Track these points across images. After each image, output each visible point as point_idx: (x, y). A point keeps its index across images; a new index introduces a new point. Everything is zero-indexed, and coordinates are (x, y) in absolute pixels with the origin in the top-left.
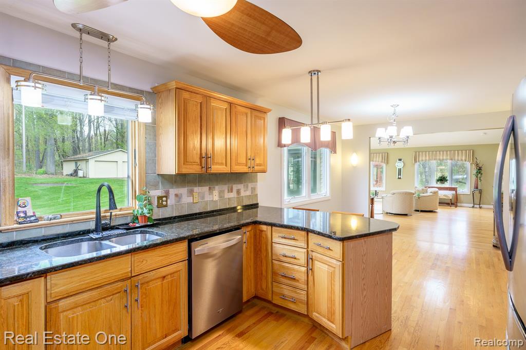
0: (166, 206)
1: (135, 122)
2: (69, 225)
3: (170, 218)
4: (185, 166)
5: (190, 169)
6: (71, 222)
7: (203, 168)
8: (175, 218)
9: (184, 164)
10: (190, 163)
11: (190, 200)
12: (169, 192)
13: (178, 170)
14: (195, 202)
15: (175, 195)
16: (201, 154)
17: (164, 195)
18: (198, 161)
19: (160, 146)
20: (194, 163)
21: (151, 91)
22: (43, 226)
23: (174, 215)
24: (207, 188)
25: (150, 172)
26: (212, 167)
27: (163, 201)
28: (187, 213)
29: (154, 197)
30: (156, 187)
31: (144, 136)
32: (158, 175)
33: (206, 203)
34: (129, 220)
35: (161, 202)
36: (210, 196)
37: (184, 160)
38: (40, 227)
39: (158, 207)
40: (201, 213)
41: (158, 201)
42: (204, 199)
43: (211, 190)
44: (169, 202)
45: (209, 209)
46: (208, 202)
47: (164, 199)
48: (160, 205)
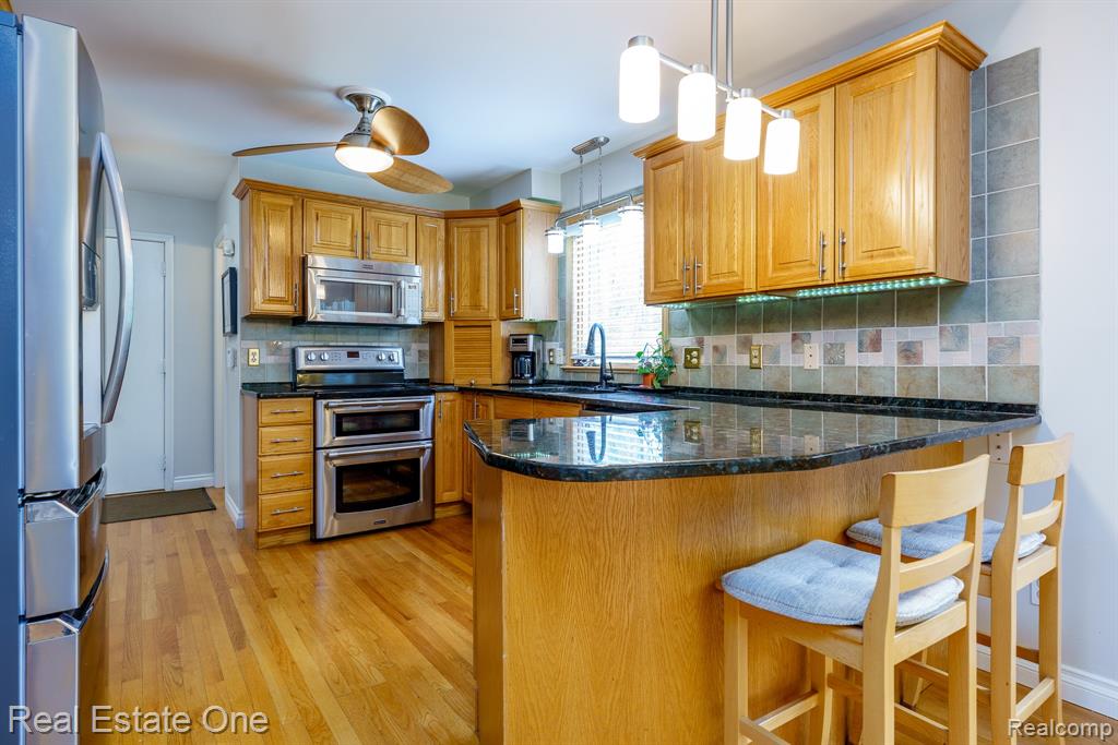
0: (697, 367)
9: (655, 287)
11: (745, 360)
12: (703, 341)
14: (754, 366)
15: (714, 347)
17: (695, 346)
23: (711, 387)
24: (787, 336)
27: (692, 357)
28: (736, 388)
29: (680, 349)
30: (683, 331)
35: (690, 358)
36: (795, 355)
41: (686, 358)
42: (779, 362)
43: (798, 341)
44: (703, 360)
45: (791, 387)
46: (788, 371)
47: (695, 353)
48: (688, 365)
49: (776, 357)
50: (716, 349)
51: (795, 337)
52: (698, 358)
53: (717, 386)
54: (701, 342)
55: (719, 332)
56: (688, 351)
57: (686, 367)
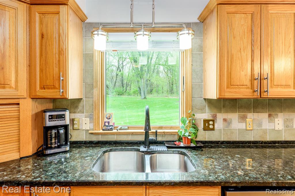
0: (213, 129)
1: (183, 52)
2: (131, 135)
3: (217, 142)
4: (228, 90)
5: (236, 92)
6: (132, 134)
7: (255, 91)
8: (223, 142)
9: (228, 88)
10: (236, 86)
11: (242, 126)
12: (216, 116)
13: (220, 94)
14: (248, 129)
15: (224, 119)
16: (252, 75)
17: (211, 118)
18: (248, 83)
19: (206, 71)
20: (241, 87)
21: (198, 21)
22: (115, 134)
23: (222, 140)
24: (266, 115)
25: (196, 96)
26: (269, 90)
27: (209, 124)
28: (237, 140)
29: (200, 120)
30: (202, 110)
31: (191, 63)
32: (205, 99)
33: (265, 132)
34: (176, 138)
35: (208, 125)
36: (270, 124)
37: (228, 83)
38: (113, 134)
39: (205, 129)
40: (256, 141)
41: (204, 124)
42: (262, 127)
43: (272, 118)
44: (216, 126)
45: (269, 138)
46: (267, 131)
47: (211, 123)
48: (206, 129)
49: (260, 125)
50: (225, 120)
51: (270, 116)
52: (213, 125)
53: (226, 139)
54: (215, 116)
55: (227, 112)
56: (206, 121)
57: (204, 130)
